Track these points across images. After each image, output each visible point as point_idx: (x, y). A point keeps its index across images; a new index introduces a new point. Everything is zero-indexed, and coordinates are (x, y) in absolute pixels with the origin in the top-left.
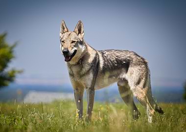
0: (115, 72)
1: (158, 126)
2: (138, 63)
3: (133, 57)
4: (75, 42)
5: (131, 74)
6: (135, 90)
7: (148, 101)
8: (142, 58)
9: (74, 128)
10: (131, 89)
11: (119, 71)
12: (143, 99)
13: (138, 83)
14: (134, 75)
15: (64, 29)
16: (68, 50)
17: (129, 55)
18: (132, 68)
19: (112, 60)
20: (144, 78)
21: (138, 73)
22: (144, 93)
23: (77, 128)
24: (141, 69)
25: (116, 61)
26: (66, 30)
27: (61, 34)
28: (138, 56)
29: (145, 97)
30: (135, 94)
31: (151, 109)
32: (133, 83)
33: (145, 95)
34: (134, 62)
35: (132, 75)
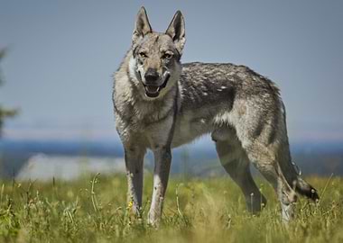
0: (205, 111)
1: (302, 227)
2: (255, 90)
3: (243, 76)
4: (169, 56)
5: (241, 113)
6: (251, 148)
7: (280, 172)
8: (264, 79)
9: (121, 233)
10: (243, 146)
11: (212, 108)
12: (269, 168)
13: (257, 132)
14: (246, 117)
15: (142, 25)
16: (156, 73)
17: (232, 73)
18: (242, 101)
19: (196, 83)
20: (270, 122)
21: (255, 111)
22: (271, 154)
23: (127, 233)
24: (262, 101)
25: (206, 85)
26: (146, 28)
27: (134, 36)
28: (255, 74)
29: (274, 164)
30: (251, 158)
31: (288, 190)
32: (246, 133)
33: (273, 158)
34: (245, 88)
35: (242, 115)
